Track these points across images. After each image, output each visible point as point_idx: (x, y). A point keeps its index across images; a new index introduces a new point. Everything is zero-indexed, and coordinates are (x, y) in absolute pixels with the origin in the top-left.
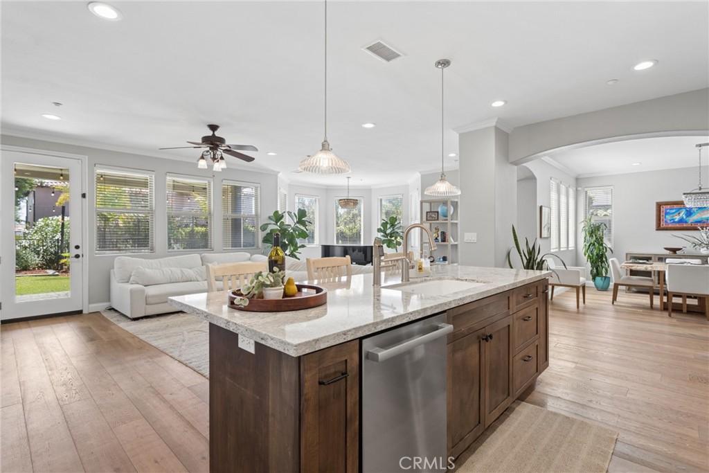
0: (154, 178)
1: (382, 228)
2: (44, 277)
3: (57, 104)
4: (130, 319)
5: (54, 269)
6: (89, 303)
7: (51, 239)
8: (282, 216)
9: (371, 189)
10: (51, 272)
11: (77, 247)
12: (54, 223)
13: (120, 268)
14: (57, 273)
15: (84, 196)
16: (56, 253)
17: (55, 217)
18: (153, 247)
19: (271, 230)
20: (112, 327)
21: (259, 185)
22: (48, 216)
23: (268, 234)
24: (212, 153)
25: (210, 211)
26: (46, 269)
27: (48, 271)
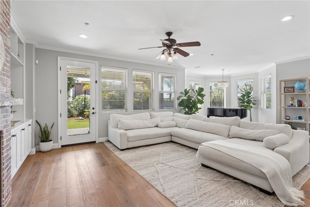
0: (127, 72)
1: (242, 98)
2: (78, 120)
3: (87, 24)
4: (120, 149)
5: (82, 117)
6: (99, 138)
7: (81, 104)
8: (189, 92)
9: (230, 77)
10: (81, 118)
11: (93, 109)
12: (82, 97)
13: (113, 120)
14: (83, 119)
15: (96, 82)
16: (83, 110)
17: (82, 95)
18: (126, 109)
19: (182, 100)
20: (112, 154)
21: (176, 75)
22: (79, 95)
23: (180, 102)
24: (168, 50)
25: (152, 89)
26: (79, 116)
27: (80, 117)
